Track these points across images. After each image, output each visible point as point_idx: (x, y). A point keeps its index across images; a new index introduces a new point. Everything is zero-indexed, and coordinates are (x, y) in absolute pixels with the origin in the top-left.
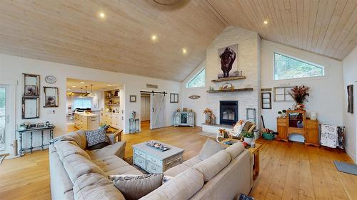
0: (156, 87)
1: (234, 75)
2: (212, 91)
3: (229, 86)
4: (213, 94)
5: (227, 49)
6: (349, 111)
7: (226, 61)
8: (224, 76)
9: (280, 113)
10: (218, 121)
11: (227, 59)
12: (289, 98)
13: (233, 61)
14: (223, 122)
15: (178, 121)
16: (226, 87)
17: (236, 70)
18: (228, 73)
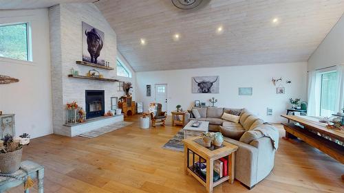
3: (97, 74)
5: (94, 30)
6: (148, 95)
7: (93, 43)
8: (92, 61)
9: (120, 99)
11: (94, 41)
12: (122, 89)
13: (100, 48)
16: (93, 74)
17: (103, 59)
18: (96, 59)
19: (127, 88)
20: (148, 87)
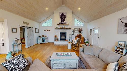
0: (28, 24)
1: (65, 23)
2: (57, 28)
3: (63, 27)
4: (57, 29)
5: (63, 13)
6: (90, 34)
7: (63, 18)
8: (62, 23)
9: (76, 35)
10: (59, 40)
11: (63, 17)
12: (78, 31)
13: (65, 18)
14: (61, 40)
15: (40, 41)
16: (62, 27)
17: (66, 22)
18: (63, 22)
19: (80, 31)
20: (91, 30)
